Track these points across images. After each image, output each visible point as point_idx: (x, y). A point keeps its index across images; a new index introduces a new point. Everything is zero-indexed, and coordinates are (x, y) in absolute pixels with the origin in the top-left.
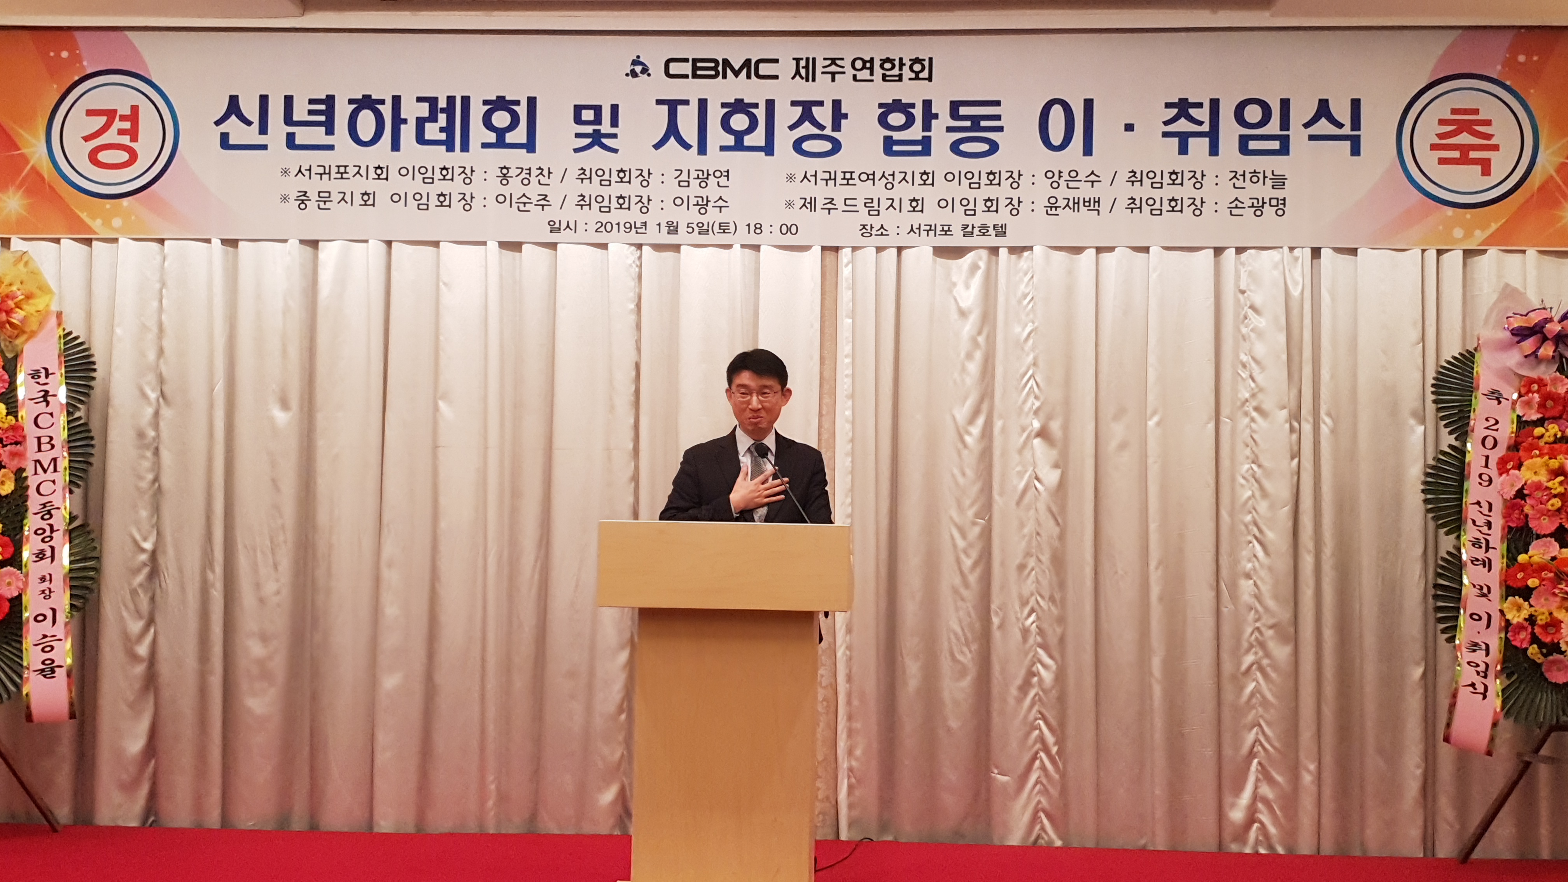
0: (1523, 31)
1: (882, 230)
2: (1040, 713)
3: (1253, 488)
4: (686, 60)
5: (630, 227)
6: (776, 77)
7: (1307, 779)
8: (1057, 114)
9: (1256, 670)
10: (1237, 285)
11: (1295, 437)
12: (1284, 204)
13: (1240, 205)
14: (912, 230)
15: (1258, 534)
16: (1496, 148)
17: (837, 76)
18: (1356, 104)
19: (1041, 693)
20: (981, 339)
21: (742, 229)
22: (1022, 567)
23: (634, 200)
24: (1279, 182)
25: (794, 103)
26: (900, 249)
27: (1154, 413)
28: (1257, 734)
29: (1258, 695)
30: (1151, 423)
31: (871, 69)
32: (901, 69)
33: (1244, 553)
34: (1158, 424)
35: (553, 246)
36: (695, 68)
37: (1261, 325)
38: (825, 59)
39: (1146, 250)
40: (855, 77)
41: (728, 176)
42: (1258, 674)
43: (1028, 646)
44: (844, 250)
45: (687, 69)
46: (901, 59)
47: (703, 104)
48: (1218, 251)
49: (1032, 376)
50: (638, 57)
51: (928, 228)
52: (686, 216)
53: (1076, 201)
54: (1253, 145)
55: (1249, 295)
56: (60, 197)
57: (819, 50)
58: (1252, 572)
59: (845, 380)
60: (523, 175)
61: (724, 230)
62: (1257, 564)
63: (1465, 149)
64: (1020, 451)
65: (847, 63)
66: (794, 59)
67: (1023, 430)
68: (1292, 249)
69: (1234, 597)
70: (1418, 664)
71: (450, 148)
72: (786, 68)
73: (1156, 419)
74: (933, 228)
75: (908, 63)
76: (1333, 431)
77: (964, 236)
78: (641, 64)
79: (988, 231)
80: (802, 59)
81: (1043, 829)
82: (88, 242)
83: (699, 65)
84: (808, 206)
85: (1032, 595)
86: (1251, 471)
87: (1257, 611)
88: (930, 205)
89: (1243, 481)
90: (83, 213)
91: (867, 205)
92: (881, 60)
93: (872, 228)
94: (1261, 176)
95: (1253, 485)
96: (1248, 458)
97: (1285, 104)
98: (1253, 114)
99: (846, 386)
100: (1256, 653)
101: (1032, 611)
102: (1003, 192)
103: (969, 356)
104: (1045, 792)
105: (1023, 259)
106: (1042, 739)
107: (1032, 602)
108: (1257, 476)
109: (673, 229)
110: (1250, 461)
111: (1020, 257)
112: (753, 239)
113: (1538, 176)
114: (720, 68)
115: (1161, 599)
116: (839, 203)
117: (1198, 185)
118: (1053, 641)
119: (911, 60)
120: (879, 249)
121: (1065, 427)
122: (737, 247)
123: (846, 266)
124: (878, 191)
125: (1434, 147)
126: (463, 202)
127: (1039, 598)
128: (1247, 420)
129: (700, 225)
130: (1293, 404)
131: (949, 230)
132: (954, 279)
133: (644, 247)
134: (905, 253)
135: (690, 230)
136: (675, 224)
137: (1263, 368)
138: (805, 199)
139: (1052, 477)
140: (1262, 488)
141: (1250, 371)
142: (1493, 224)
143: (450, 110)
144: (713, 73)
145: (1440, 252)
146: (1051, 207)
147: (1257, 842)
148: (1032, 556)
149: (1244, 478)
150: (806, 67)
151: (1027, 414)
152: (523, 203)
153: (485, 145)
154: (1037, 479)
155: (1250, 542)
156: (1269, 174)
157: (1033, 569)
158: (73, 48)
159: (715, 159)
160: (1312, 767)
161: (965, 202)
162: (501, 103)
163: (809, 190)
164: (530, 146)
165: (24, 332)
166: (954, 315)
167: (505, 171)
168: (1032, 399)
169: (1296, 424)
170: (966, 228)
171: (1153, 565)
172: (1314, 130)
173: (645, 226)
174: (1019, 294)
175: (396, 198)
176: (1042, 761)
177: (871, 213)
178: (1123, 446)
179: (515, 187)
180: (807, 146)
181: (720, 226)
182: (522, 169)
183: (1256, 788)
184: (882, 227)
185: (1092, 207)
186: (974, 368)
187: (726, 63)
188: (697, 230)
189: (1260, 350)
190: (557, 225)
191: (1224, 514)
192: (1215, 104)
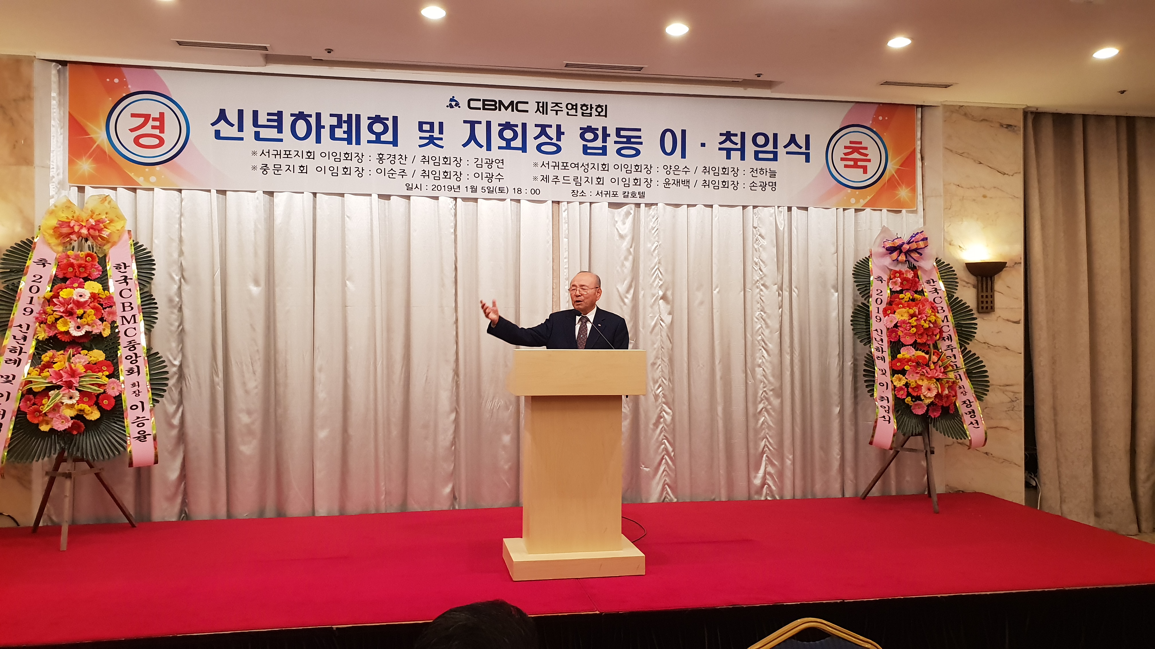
0: (881, 105)
1: (583, 193)
2: (665, 436)
3: (762, 323)
4: (480, 100)
5: (451, 188)
6: (527, 111)
7: (788, 462)
8: (668, 136)
9: (764, 411)
10: (753, 225)
11: (780, 298)
12: (775, 185)
13: (755, 185)
14: (598, 193)
15: (764, 346)
16: (869, 160)
17: (558, 112)
18: (807, 137)
19: (665, 427)
20: (632, 250)
21: (511, 191)
22: (654, 364)
23: (453, 174)
24: (773, 174)
25: (536, 126)
26: (591, 203)
27: (717, 287)
28: (765, 442)
29: (765, 423)
30: (715, 292)
31: (576, 109)
32: (591, 110)
33: (757, 355)
34: (718, 292)
35: (408, 197)
36: (484, 105)
37: (764, 244)
38: (552, 103)
39: (711, 206)
40: (568, 113)
41: (503, 163)
42: (765, 413)
43: (658, 403)
44: (563, 203)
45: (480, 104)
46: (591, 105)
47: (489, 124)
48: (744, 207)
49: (658, 268)
50: (453, 97)
51: (606, 193)
52: (480, 183)
53: (678, 181)
54: (761, 156)
55: (758, 229)
56: (116, 163)
57: (550, 98)
58: (762, 364)
59: (565, 270)
60: (391, 159)
61: (502, 191)
62: (764, 360)
63: (856, 160)
64: (652, 307)
65: (564, 106)
66: (536, 102)
67: (654, 295)
68: (779, 207)
69: (754, 377)
70: (838, 406)
71: (350, 143)
72: (532, 107)
73: (717, 290)
74: (608, 193)
75: (595, 107)
76: (798, 296)
77: (624, 197)
78: (455, 101)
79: (636, 195)
80: (540, 102)
81: (667, 493)
82: (134, 190)
83: (486, 103)
84: (545, 179)
85: (660, 378)
86: (760, 315)
87: (764, 383)
88: (607, 181)
89: (757, 320)
90: (131, 173)
91: (575, 180)
92: (581, 105)
93: (577, 192)
94: (765, 171)
95: (761, 322)
96: (759, 309)
97: (775, 136)
98: (761, 140)
99: (565, 274)
100: (764, 403)
101: (660, 386)
102: (642, 175)
103: (626, 259)
104: (668, 475)
105: (652, 209)
106: (666, 449)
107: (660, 381)
108: (763, 317)
109: (474, 189)
110: (760, 310)
111: (650, 209)
112: (517, 196)
113: (888, 173)
114: (497, 105)
115: (721, 378)
116: (561, 178)
117: (736, 175)
118: (670, 400)
119: (596, 106)
120: (581, 203)
121: (673, 294)
122: (508, 200)
123: (564, 212)
124: (579, 173)
125: (842, 159)
126: (358, 172)
127: (663, 379)
128: (758, 290)
129: (489, 188)
130: (780, 283)
131: (616, 194)
132: (616, 219)
133: (458, 199)
134: (593, 205)
135: (483, 191)
136: (475, 187)
137: (766, 265)
138: (543, 176)
139: (668, 319)
140: (766, 323)
141: (759, 266)
142: (868, 197)
143: (349, 121)
144: (494, 107)
145: (844, 210)
146: (667, 184)
147: (767, 494)
148: (659, 359)
149: (757, 318)
150: (543, 107)
151: (656, 288)
152: (391, 174)
153: (369, 142)
154: (661, 320)
155: (761, 350)
156: (768, 170)
157: (660, 365)
158: (121, 77)
159: (495, 153)
160: (791, 457)
161: (624, 180)
162: (377, 119)
163: (545, 171)
164: (395, 143)
165: (108, 242)
166: (617, 237)
167: (381, 156)
168: (658, 280)
169: (781, 292)
170: (625, 193)
171: (717, 362)
172: (789, 149)
173: (459, 188)
174: (650, 227)
175: (319, 169)
176: (666, 460)
177: (577, 184)
178: (702, 303)
179: (387, 165)
180: (543, 148)
181: (499, 189)
182: (391, 155)
183: (766, 468)
184: (583, 192)
185: (686, 185)
186: (628, 264)
187: (501, 102)
188: (487, 190)
189: (764, 256)
190: (411, 186)
191: (749, 336)
192: (743, 134)
